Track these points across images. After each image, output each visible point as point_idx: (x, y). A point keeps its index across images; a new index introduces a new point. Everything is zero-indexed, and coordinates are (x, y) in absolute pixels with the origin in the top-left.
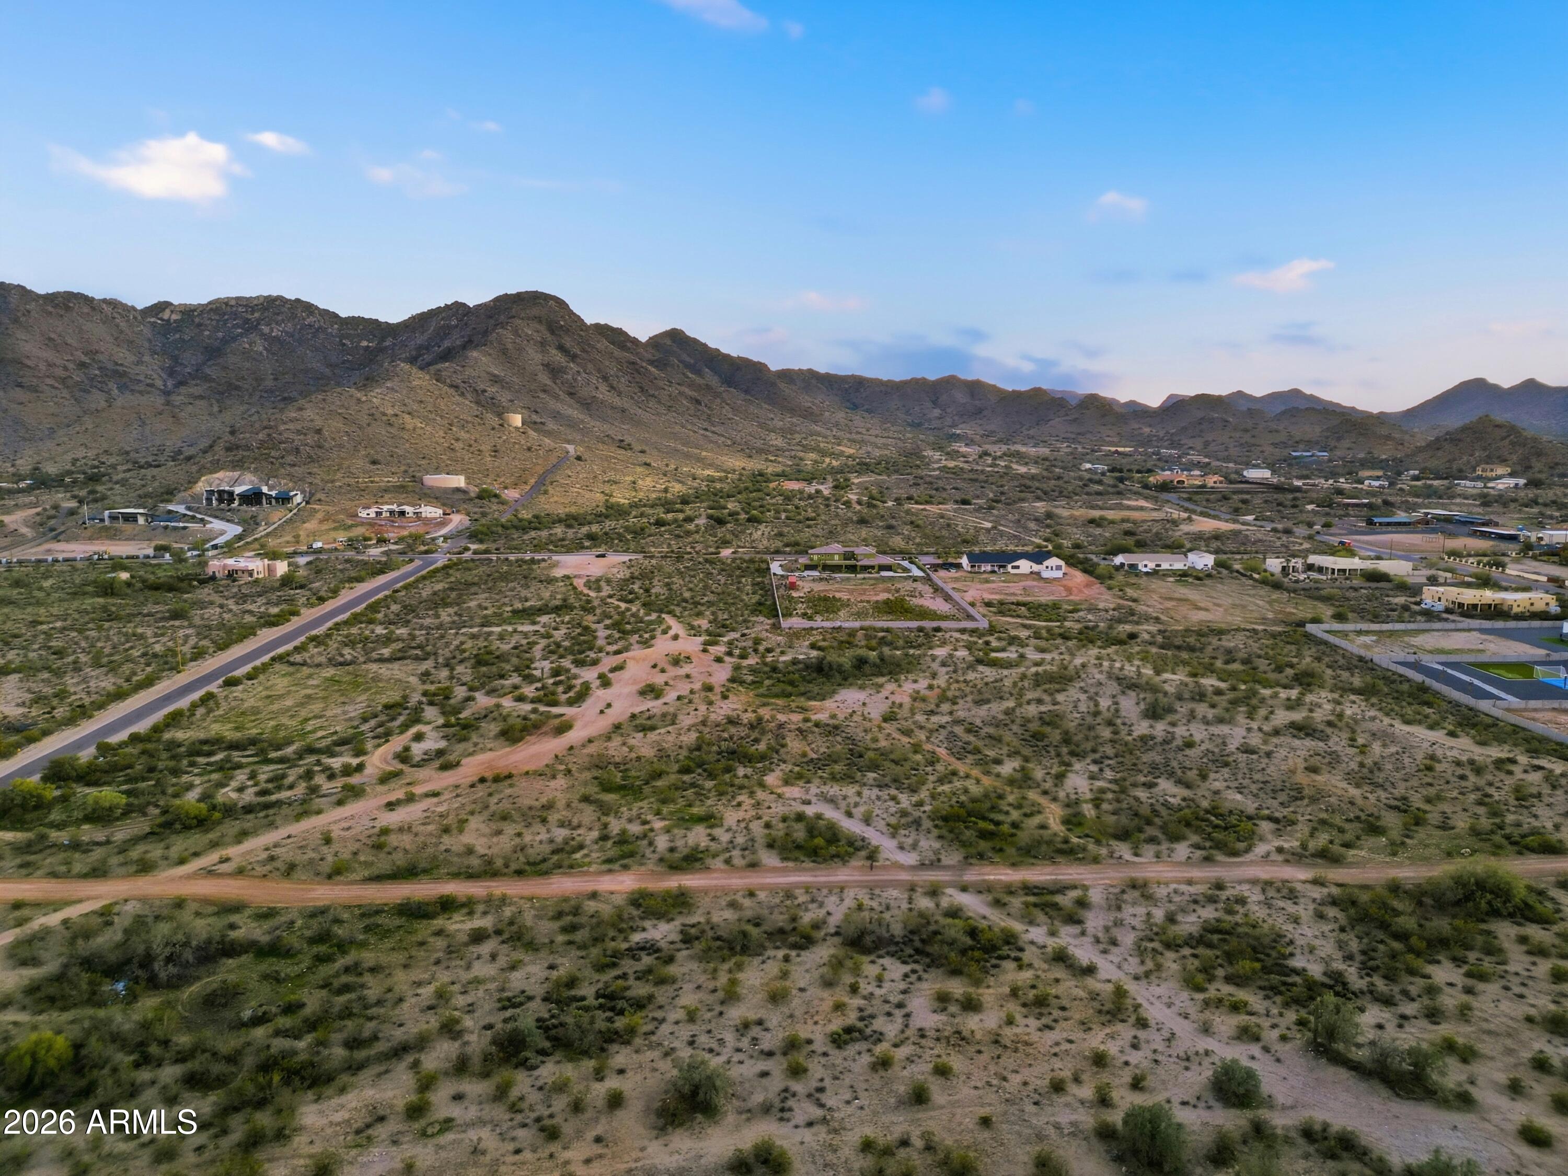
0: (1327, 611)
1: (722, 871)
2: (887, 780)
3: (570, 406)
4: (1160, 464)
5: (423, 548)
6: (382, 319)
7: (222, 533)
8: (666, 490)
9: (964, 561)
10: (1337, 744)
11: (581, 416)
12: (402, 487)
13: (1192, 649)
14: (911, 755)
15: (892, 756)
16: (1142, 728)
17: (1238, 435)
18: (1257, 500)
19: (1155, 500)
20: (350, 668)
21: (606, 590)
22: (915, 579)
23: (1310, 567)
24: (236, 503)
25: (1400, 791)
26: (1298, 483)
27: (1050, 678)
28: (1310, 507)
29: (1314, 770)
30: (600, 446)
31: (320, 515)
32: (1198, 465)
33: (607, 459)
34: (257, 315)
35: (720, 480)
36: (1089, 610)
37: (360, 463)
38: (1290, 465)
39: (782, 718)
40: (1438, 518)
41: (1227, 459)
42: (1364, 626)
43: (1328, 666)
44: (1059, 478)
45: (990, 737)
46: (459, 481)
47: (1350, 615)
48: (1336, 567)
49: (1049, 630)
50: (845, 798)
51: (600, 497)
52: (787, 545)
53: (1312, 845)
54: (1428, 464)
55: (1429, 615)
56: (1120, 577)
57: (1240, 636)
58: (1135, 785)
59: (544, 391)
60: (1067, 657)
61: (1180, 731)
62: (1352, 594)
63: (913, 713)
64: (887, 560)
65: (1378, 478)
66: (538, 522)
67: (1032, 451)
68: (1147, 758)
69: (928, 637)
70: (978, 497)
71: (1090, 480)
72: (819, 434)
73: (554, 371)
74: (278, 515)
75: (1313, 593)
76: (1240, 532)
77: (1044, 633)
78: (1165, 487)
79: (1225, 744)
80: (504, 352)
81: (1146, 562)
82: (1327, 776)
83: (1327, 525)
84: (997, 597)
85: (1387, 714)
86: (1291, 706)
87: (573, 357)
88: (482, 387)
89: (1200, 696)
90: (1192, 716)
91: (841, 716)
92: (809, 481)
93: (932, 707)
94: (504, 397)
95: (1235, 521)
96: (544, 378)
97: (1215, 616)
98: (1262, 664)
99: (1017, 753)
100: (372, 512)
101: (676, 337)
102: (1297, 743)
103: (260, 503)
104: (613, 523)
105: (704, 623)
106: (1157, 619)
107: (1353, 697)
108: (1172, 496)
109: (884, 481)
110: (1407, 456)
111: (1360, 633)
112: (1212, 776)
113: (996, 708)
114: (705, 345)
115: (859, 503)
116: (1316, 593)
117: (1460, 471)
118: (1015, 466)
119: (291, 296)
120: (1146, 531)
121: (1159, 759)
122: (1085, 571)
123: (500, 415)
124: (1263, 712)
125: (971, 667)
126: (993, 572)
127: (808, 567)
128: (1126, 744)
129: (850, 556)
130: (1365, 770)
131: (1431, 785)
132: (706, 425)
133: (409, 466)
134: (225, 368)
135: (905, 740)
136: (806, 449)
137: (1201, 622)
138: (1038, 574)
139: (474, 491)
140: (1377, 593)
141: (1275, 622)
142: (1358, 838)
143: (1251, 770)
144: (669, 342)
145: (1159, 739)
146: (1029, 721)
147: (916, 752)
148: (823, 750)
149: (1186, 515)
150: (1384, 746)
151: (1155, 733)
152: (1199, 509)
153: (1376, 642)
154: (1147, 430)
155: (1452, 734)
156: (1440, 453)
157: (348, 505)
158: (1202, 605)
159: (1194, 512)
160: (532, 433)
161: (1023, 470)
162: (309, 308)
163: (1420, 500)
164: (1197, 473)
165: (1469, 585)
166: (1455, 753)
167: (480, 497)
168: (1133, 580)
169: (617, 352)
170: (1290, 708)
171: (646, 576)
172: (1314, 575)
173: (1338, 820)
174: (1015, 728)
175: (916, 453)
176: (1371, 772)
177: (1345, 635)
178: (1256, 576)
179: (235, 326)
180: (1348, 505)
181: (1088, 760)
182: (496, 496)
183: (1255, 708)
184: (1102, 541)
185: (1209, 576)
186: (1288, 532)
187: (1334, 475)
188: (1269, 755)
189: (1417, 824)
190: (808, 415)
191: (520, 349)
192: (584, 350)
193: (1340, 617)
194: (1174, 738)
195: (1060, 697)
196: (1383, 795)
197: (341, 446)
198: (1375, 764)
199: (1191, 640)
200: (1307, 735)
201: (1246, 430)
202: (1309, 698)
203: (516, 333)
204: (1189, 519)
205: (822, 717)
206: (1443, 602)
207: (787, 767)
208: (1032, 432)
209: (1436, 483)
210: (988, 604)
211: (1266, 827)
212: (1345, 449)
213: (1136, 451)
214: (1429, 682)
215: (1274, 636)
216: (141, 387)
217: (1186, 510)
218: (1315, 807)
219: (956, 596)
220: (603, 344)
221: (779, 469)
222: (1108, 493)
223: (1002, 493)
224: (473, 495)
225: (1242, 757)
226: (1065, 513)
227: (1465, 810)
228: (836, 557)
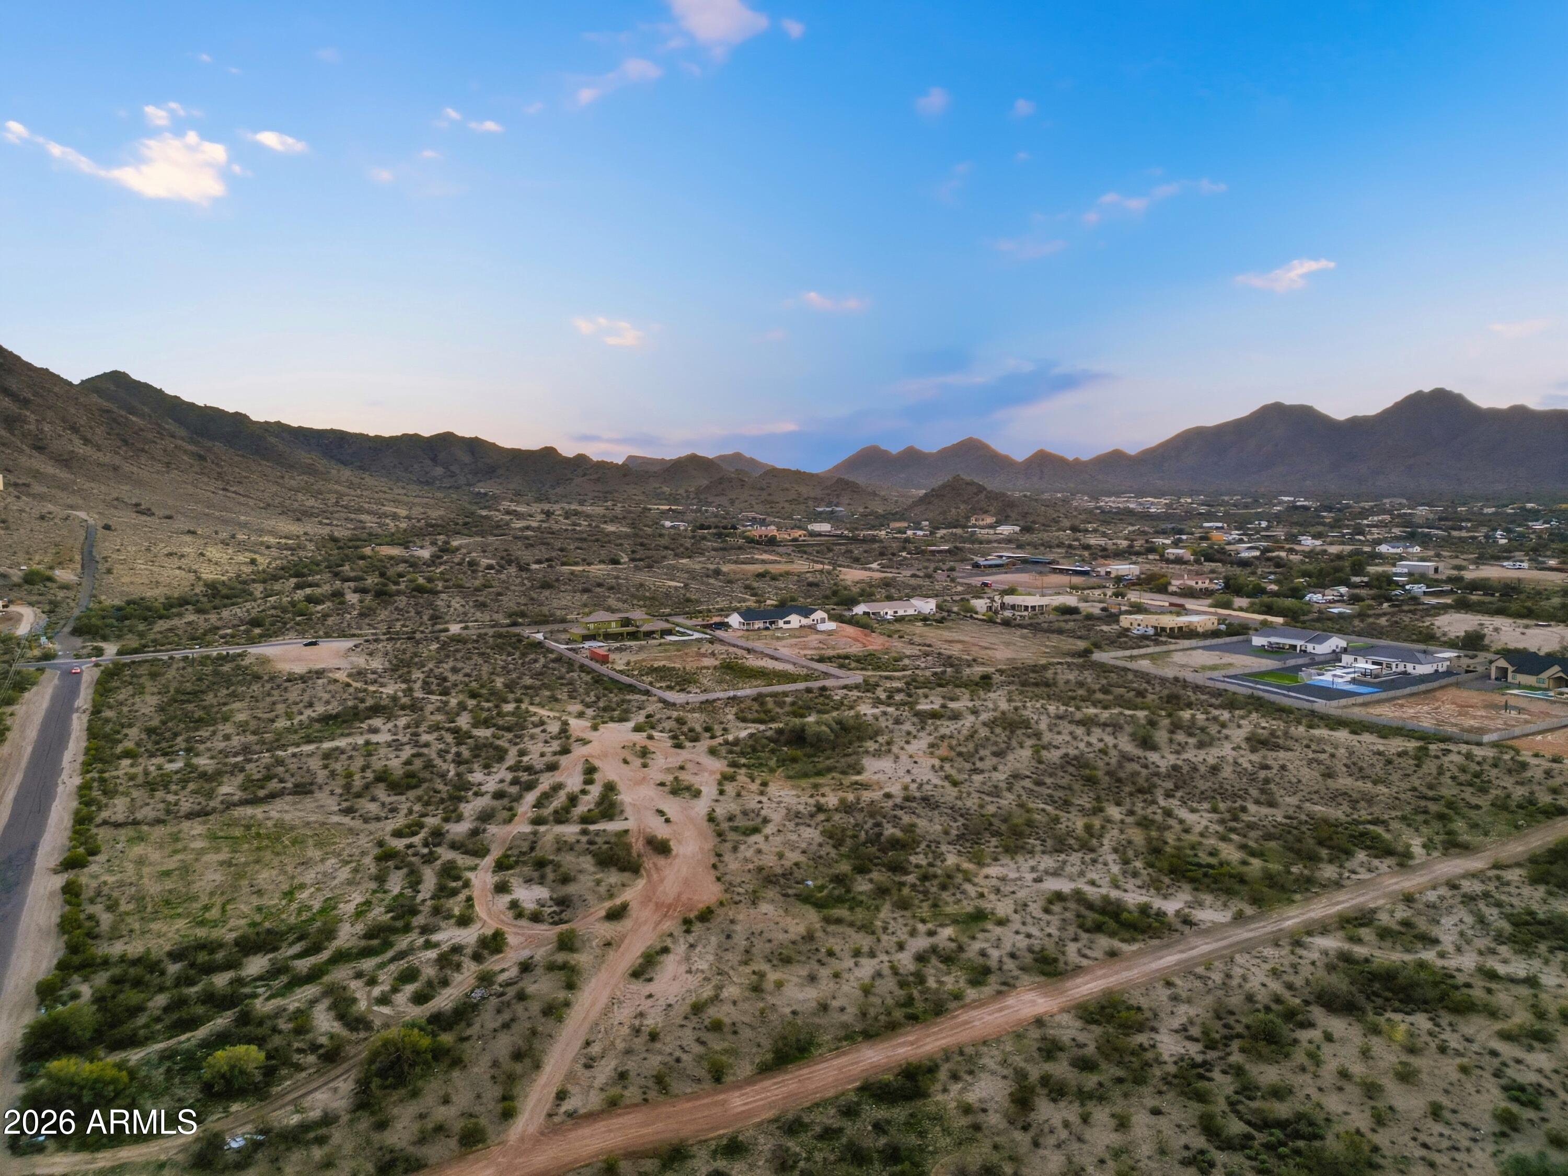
3: (46, 463)
9: (734, 619)
22: (709, 642)
23: (1003, 607)
33: (133, 526)
36: (908, 658)
48: (1030, 604)
55: (1149, 639)
64: (662, 625)
76: (892, 578)
81: (886, 610)
111: (1131, 658)
114: (160, 391)
117: (957, 521)
122: (843, 622)
127: (586, 638)
129: (626, 622)
138: (811, 627)
144: (116, 387)
167: (29, 581)
182: (50, 578)
201: (762, 489)
228: (613, 625)
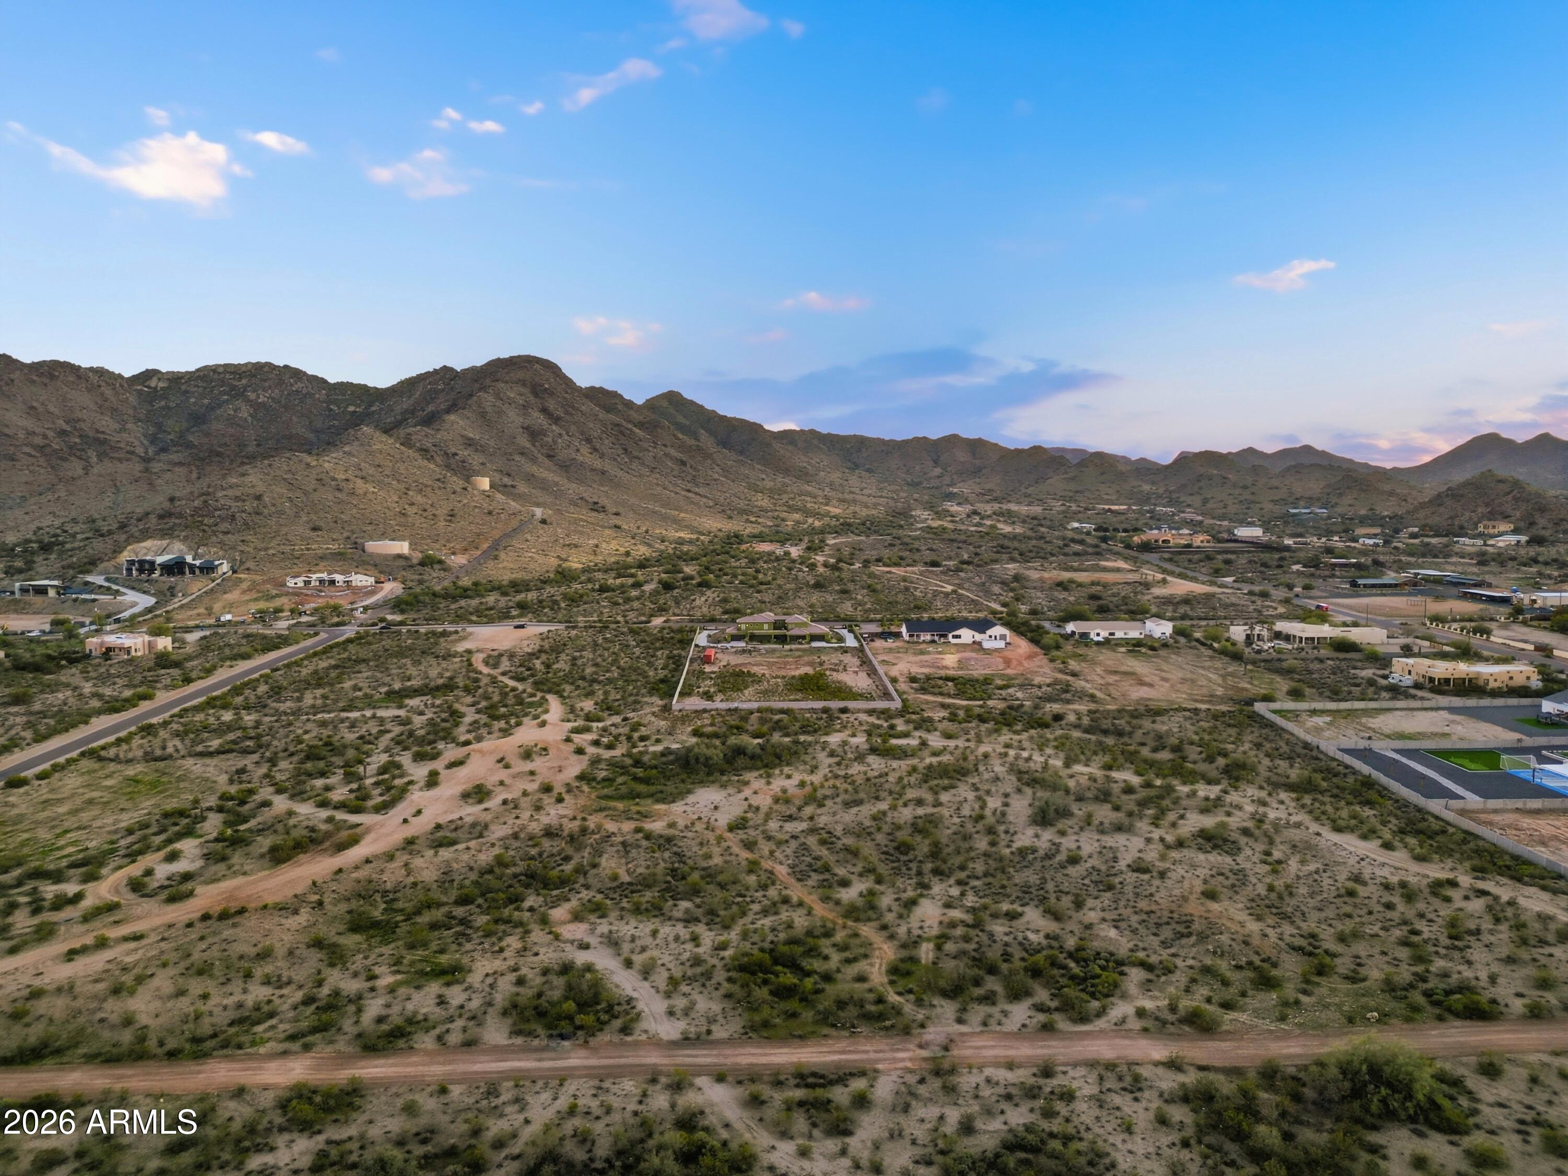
0: (1283, 685)
1: (427, 1053)
2: (699, 912)
3: (549, 470)
4: (1151, 522)
5: (336, 620)
6: (371, 384)
7: (134, 604)
8: (628, 554)
9: (904, 630)
10: (1248, 858)
11: (556, 479)
12: (340, 554)
13: (1120, 733)
14: (743, 876)
15: (720, 878)
16: (1025, 838)
17: (1237, 492)
18: (1243, 560)
19: (1135, 560)
20: (161, 764)
21: (505, 665)
22: (845, 651)
23: (1278, 635)
24: (157, 573)
25: (1310, 926)
26: (1288, 542)
27: (943, 772)
28: (1295, 567)
29: (1211, 895)
30: (572, 509)
31: (244, 586)
32: (1191, 524)
33: (576, 521)
34: (244, 381)
35: (690, 542)
36: (1021, 686)
37: (301, 529)
38: (1286, 523)
39: (611, 827)
40: (1427, 579)
41: (1222, 517)
42: (1319, 705)
43: (1268, 755)
44: (1042, 538)
45: (847, 849)
46: (403, 547)
47: (1308, 691)
48: (1304, 635)
49: (968, 709)
50: (633, 939)
51: (554, 562)
52: (725, 613)
53: (1186, 1004)
54: (1430, 521)
55: (1396, 691)
56: (1068, 647)
57: (1178, 718)
58: (995, 916)
59: (522, 454)
60: (972, 744)
61: (1068, 843)
62: (1315, 666)
63: (768, 817)
64: (823, 629)
65: (1375, 536)
66: (477, 590)
67: (1024, 509)
68: (1018, 878)
69: (830, 719)
70: (950, 558)
71: (1073, 540)
72: (809, 494)
73: (534, 434)
74: (197, 586)
75: (1274, 665)
76: (1213, 595)
77: (961, 714)
78: (1146, 547)
79: (1115, 859)
80: (483, 415)
81: (1098, 630)
82: (1226, 903)
83: (1307, 587)
84: (926, 671)
85: (1317, 819)
86: (1209, 807)
87: (556, 420)
88: (453, 450)
89: (1104, 796)
90: (1088, 820)
91: (681, 823)
92: (782, 542)
93: (793, 810)
94: (475, 460)
95: (1212, 583)
96: (523, 441)
97: (1158, 694)
98: (1193, 752)
99: (872, 871)
100: (300, 582)
101: (673, 399)
102: (1201, 857)
103: (183, 573)
104: (552, 591)
105: (588, 705)
106: (1093, 697)
107: (1283, 795)
108: (1153, 557)
109: (860, 542)
110: (1408, 512)
111: (1314, 712)
112: (1090, 903)
113: (866, 811)
114: (702, 407)
115: (825, 565)
116: (1277, 665)
117: (1462, 528)
118: (1000, 526)
119: (279, 362)
120: (1114, 595)
121: (1034, 879)
122: (1034, 641)
123: (467, 479)
124: (1172, 816)
125: (860, 757)
126: (933, 642)
127: (735, 638)
128: (1001, 859)
129: (781, 625)
130: (1273, 895)
131: (1349, 916)
132: (689, 486)
133: (353, 532)
134: (207, 435)
135: (745, 855)
136: (792, 509)
137: (1140, 701)
138: (980, 644)
139: (417, 556)
140: (1343, 665)
141: (1222, 700)
142: (1243, 994)
143: (1137, 895)
144: (665, 404)
145: (1041, 853)
146: (899, 828)
147: (751, 871)
148: (641, 870)
149: (1159, 576)
150: (1303, 862)
151: (1038, 844)
152: (1178, 570)
153: (1330, 724)
154: (1146, 487)
155: (1387, 846)
156: (1442, 509)
157: (278, 573)
158: (1147, 679)
159: (1172, 573)
160: (499, 496)
161: (1007, 529)
162: (297, 374)
163: (1413, 560)
164: (1186, 531)
165: (1444, 656)
166: (1385, 872)
167: (422, 564)
168: (1081, 650)
169: (602, 415)
170: (1204, 811)
171: (557, 649)
172: (1283, 645)
173: (1223, 966)
174: (880, 838)
175: (904, 513)
176: (1280, 897)
177: (1294, 715)
178: (1216, 645)
179: (222, 393)
180: (1335, 565)
181: (952, 881)
182: (440, 562)
183: (1163, 812)
184: (1064, 606)
185: (1165, 645)
186: (1264, 595)
187: (1329, 533)
188: (1162, 875)
189: (1320, 973)
190: (803, 475)
191: (500, 413)
192: (567, 413)
193: (1295, 694)
194: (1058, 851)
195: (944, 797)
196: (1288, 929)
197: (282, 512)
198: (1287, 887)
199: (1121, 723)
200: (1215, 847)
201: (1245, 487)
202: (1233, 797)
203: (498, 396)
204: (1164, 581)
205: (657, 826)
206: (1414, 677)
207: (585, 895)
208: (1029, 491)
209: (1434, 541)
210: (913, 679)
211: (1136, 975)
212: (1348, 505)
213: (1129, 509)
214: (1377, 775)
215: (1216, 717)
216: (121, 455)
217: (1164, 571)
218: (1201, 948)
219: (881, 670)
220: (587, 406)
221: (757, 529)
222: (1087, 553)
223: (977, 554)
224: (415, 561)
225: (1131, 877)
226: (1034, 575)
227: (1384, 953)
228: (766, 626)
